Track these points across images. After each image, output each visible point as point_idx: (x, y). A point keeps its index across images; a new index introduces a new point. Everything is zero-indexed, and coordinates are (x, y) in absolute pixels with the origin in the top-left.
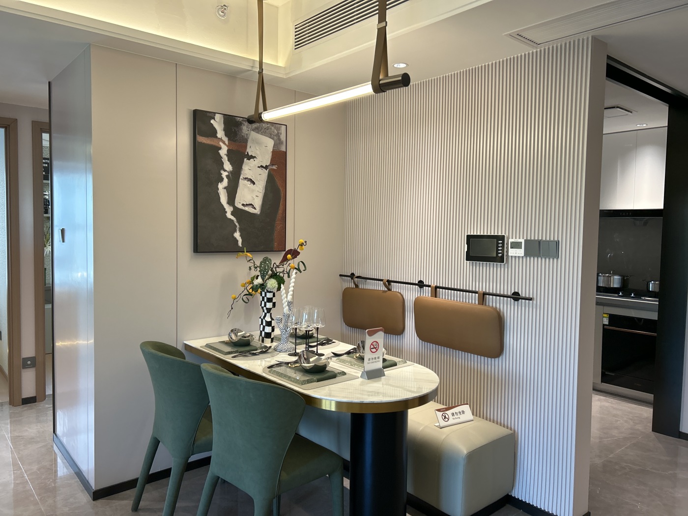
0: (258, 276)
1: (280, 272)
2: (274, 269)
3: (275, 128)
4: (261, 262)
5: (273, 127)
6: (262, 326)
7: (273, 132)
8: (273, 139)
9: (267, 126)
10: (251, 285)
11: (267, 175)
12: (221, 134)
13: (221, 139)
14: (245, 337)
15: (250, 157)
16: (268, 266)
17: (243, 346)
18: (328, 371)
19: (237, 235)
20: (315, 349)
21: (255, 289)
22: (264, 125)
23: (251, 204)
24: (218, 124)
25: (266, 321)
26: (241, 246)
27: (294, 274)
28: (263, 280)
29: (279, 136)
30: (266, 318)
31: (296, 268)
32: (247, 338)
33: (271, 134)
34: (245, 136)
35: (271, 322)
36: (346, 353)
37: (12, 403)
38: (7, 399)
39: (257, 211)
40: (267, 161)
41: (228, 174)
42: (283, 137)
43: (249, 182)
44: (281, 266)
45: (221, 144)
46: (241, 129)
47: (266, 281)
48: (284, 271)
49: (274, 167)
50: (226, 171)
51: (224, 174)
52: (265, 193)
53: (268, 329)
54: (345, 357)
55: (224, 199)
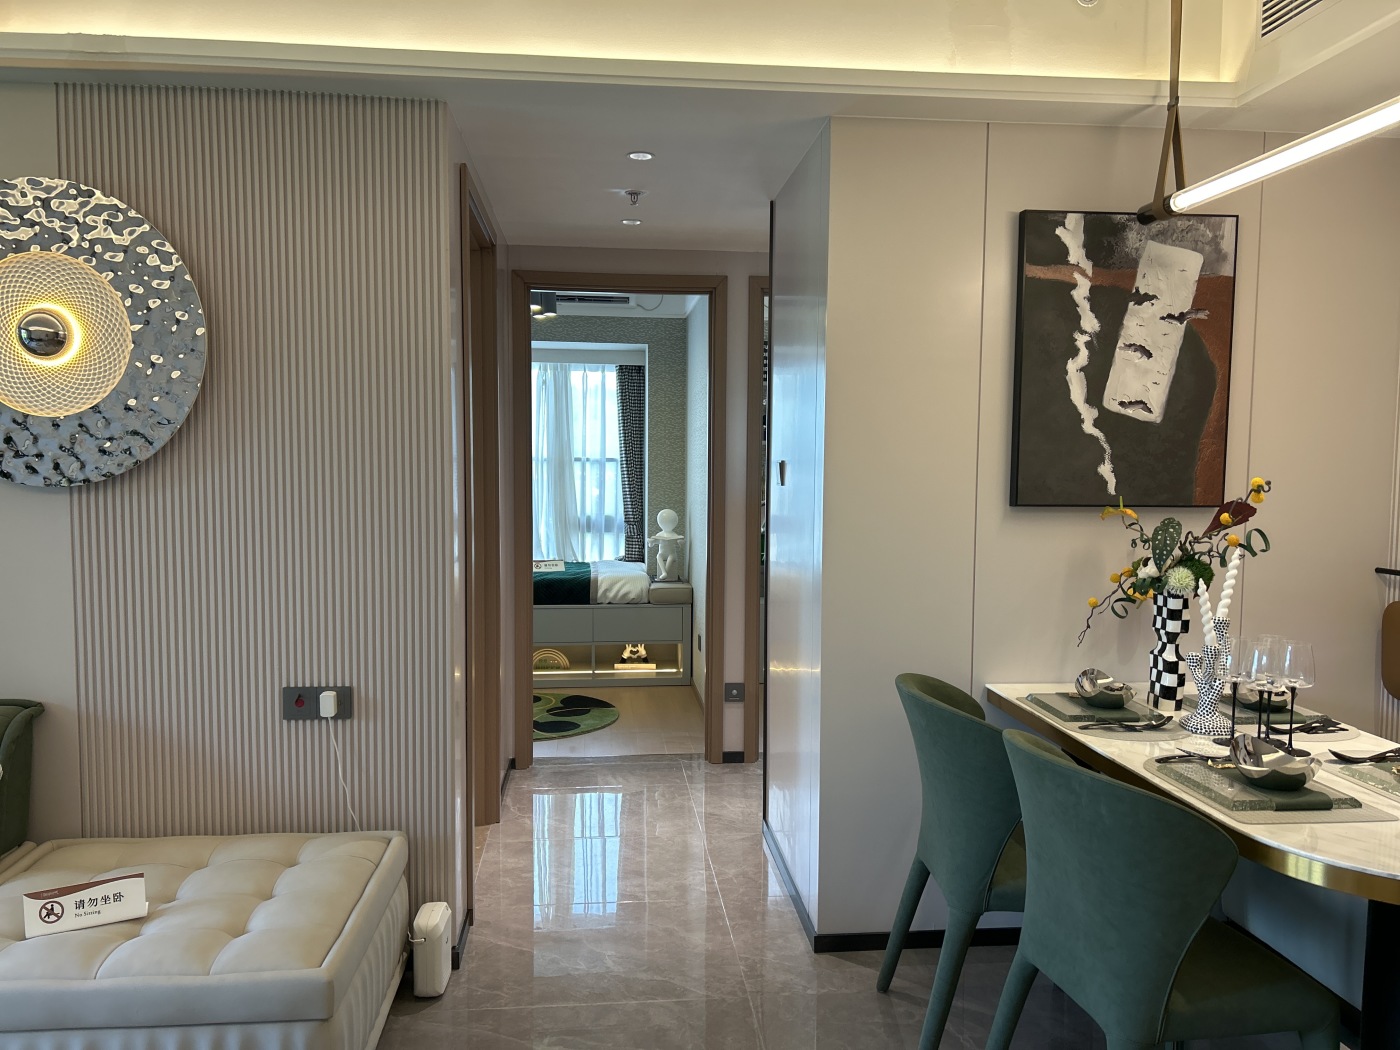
0: (1148, 559)
1: (1202, 554)
2: (1187, 545)
3: (1208, 226)
4: (1156, 530)
5: (1202, 225)
6: (1155, 671)
7: (1203, 236)
8: (1200, 251)
9: (1187, 223)
10: (1133, 579)
11: (1182, 334)
12: (1076, 254)
13: (1077, 267)
14: (1112, 690)
15: (1142, 299)
16: (1173, 539)
17: (1108, 708)
18: (1310, 791)
19: (1106, 470)
20: (1285, 738)
21: (1142, 587)
22: (1179, 223)
23: (1141, 402)
24: (1071, 236)
25: (1164, 660)
26: (1113, 492)
27: (1235, 557)
28: (1159, 568)
29: (1217, 244)
30: (1164, 655)
31: (1240, 545)
32: (1116, 693)
33: (1196, 242)
34: (1134, 254)
35: (1176, 664)
36: (1371, 759)
37: (709, 757)
38: (702, 750)
39: (1156, 416)
40: (1183, 301)
41: (1089, 339)
42: (1227, 245)
43: (1138, 354)
44: (1206, 539)
45: (1077, 276)
46: (1124, 240)
47: (1166, 571)
48: (1210, 550)
49: (1202, 316)
50: (1086, 332)
51: (1081, 340)
52: (1175, 377)
53: (1169, 680)
54: (1366, 767)
55: (1077, 392)
